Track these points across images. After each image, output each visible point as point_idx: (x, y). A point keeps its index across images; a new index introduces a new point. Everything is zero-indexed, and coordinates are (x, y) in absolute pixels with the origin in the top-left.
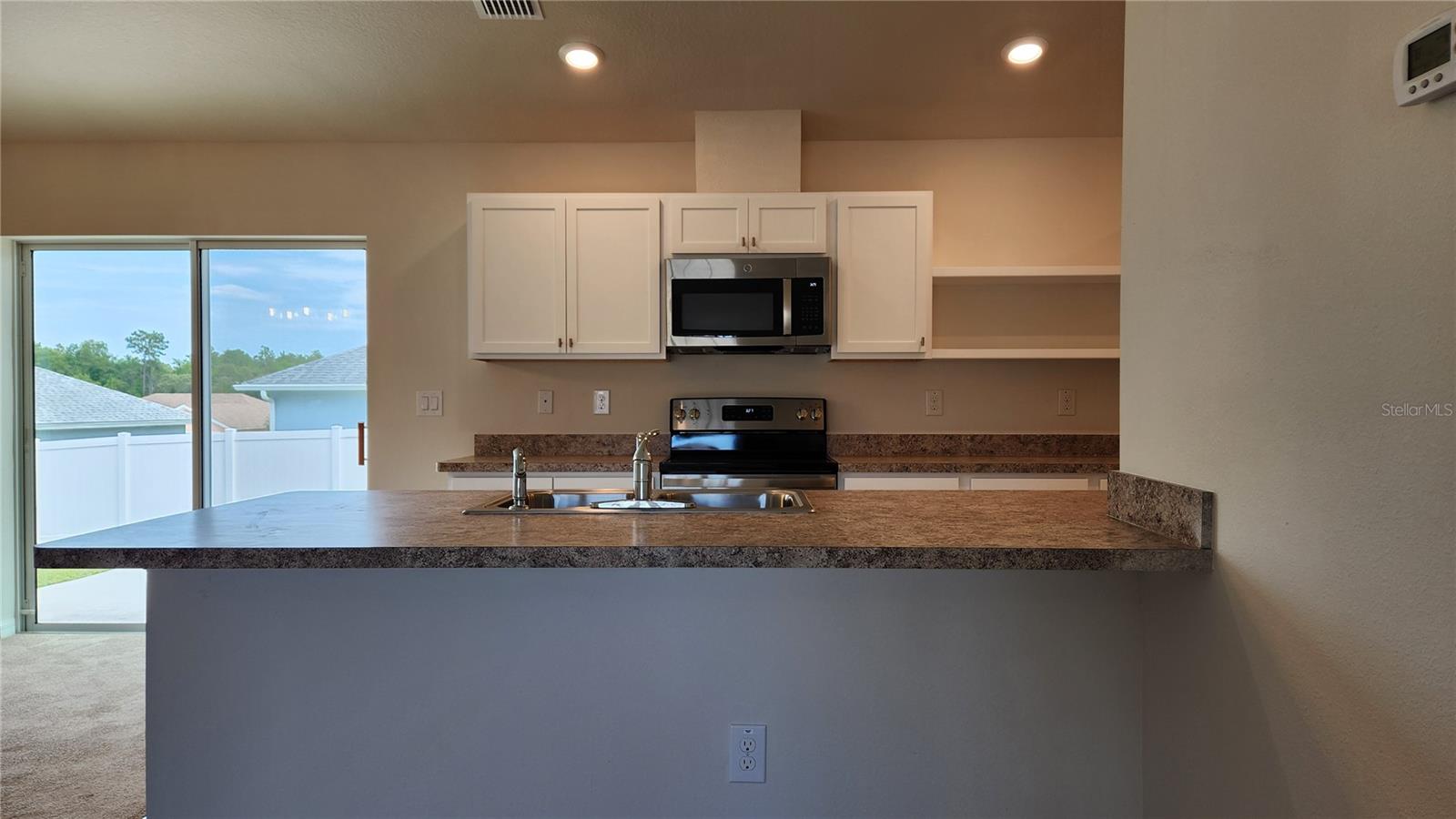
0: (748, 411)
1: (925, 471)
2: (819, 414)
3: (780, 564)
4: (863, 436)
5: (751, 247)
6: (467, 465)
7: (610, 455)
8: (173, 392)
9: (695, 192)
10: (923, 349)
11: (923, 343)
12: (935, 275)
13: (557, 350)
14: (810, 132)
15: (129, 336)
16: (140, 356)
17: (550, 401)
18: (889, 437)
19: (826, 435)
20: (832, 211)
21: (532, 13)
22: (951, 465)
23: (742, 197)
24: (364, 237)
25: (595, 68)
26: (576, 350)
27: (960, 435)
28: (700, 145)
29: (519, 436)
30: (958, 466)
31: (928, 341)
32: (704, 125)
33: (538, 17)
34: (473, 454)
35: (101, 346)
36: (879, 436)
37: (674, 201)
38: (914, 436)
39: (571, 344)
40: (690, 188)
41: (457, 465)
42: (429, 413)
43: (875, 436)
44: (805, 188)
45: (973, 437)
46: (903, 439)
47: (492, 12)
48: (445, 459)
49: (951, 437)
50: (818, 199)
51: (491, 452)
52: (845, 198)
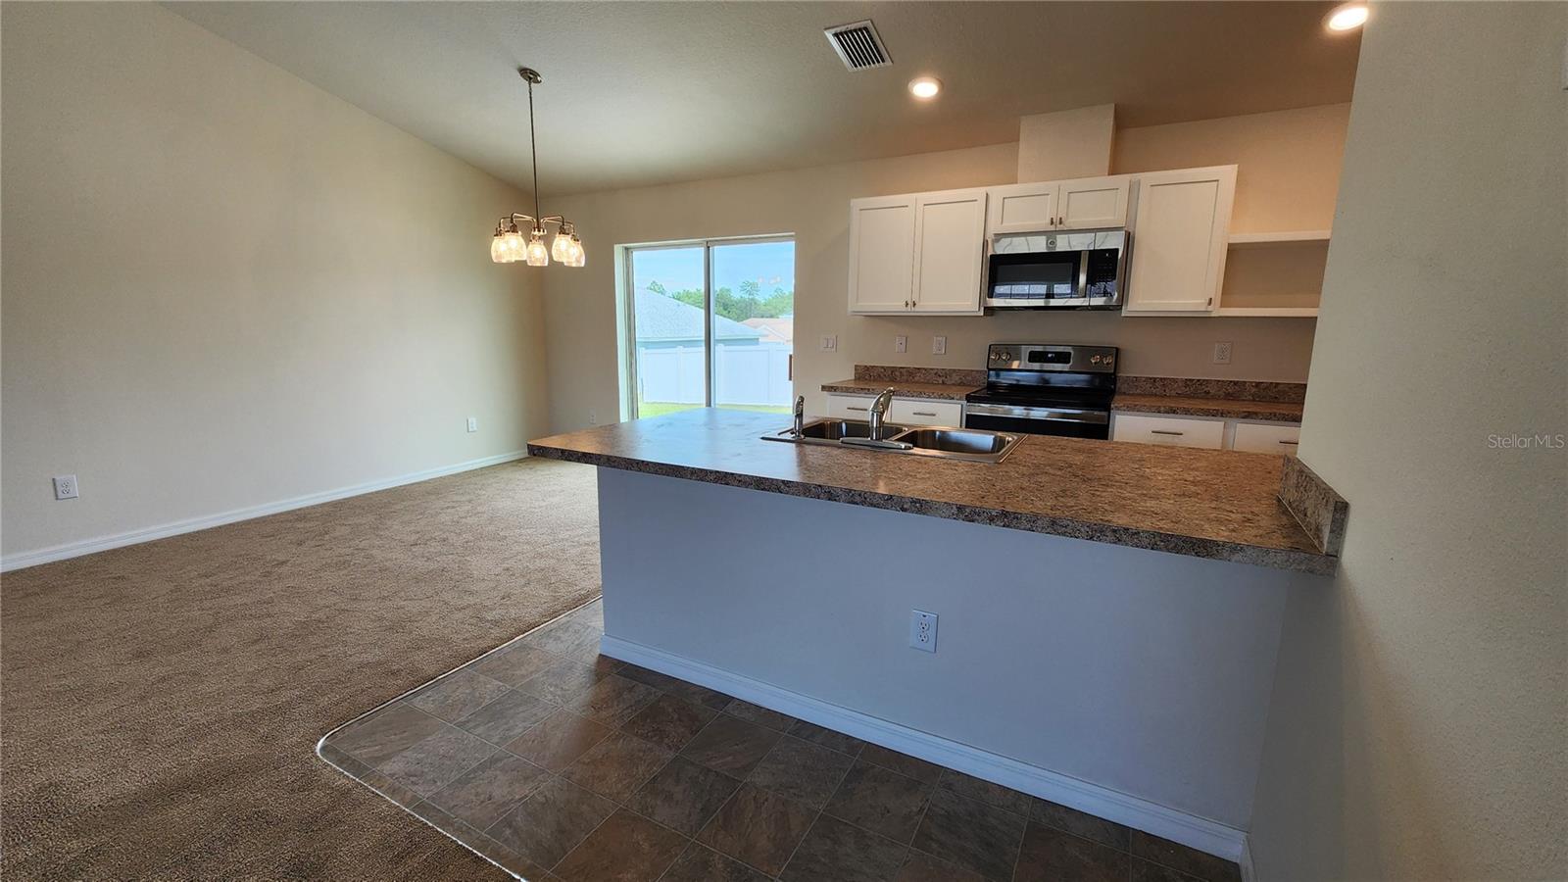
0: (1050, 355)
1: (1192, 414)
2: (1110, 360)
3: (919, 511)
4: (1151, 379)
5: (1058, 226)
6: (837, 388)
7: (943, 383)
8: (762, 317)
9: (1016, 183)
10: (1210, 308)
11: (1210, 303)
12: (1231, 242)
13: (904, 309)
14: (1122, 122)
15: (741, 284)
16: (746, 296)
17: (904, 342)
18: (1175, 381)
19: (1116, 377)
20: (1133, 190)
21: (883, 61)
22: (1218, 410)
23: (1054, 184)
24: (793, 233)
25: (937, 94)
26: (917, 309)
27: (1245, 382)
28: (1022, 145)
29: (882, 367)
30: (1225, 411)
31: (1217, 301)
32: (1026, 125)
33: (888, 63)
34: (853, 378)
35: (728, 290)
36: (1164, 379)
37: (998, 192)
38: (1198, 380)
39: (915, 305)
40: (1014, 181)
41: (832, 387)
42: (827, 350)
43: (1161, 379)
44: (1114, 170)
45: (1258, 384)
46: (1187, 382)
47: (856, 66)
48: (826, 383)
49: (1236, 383)
50: (1123, 180)
51: (868, 378)
52: (1147, 177)
